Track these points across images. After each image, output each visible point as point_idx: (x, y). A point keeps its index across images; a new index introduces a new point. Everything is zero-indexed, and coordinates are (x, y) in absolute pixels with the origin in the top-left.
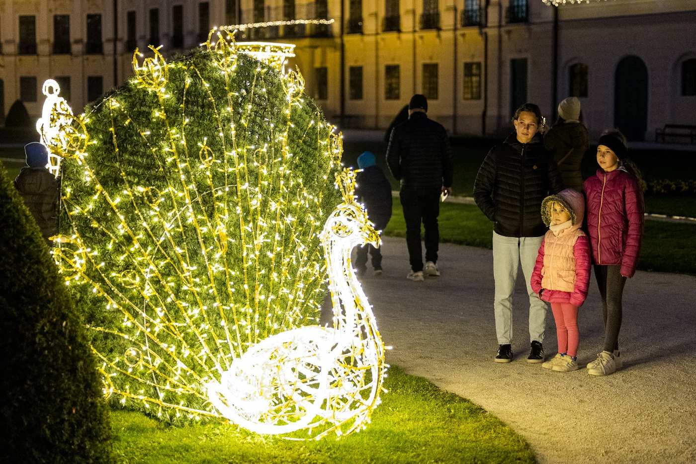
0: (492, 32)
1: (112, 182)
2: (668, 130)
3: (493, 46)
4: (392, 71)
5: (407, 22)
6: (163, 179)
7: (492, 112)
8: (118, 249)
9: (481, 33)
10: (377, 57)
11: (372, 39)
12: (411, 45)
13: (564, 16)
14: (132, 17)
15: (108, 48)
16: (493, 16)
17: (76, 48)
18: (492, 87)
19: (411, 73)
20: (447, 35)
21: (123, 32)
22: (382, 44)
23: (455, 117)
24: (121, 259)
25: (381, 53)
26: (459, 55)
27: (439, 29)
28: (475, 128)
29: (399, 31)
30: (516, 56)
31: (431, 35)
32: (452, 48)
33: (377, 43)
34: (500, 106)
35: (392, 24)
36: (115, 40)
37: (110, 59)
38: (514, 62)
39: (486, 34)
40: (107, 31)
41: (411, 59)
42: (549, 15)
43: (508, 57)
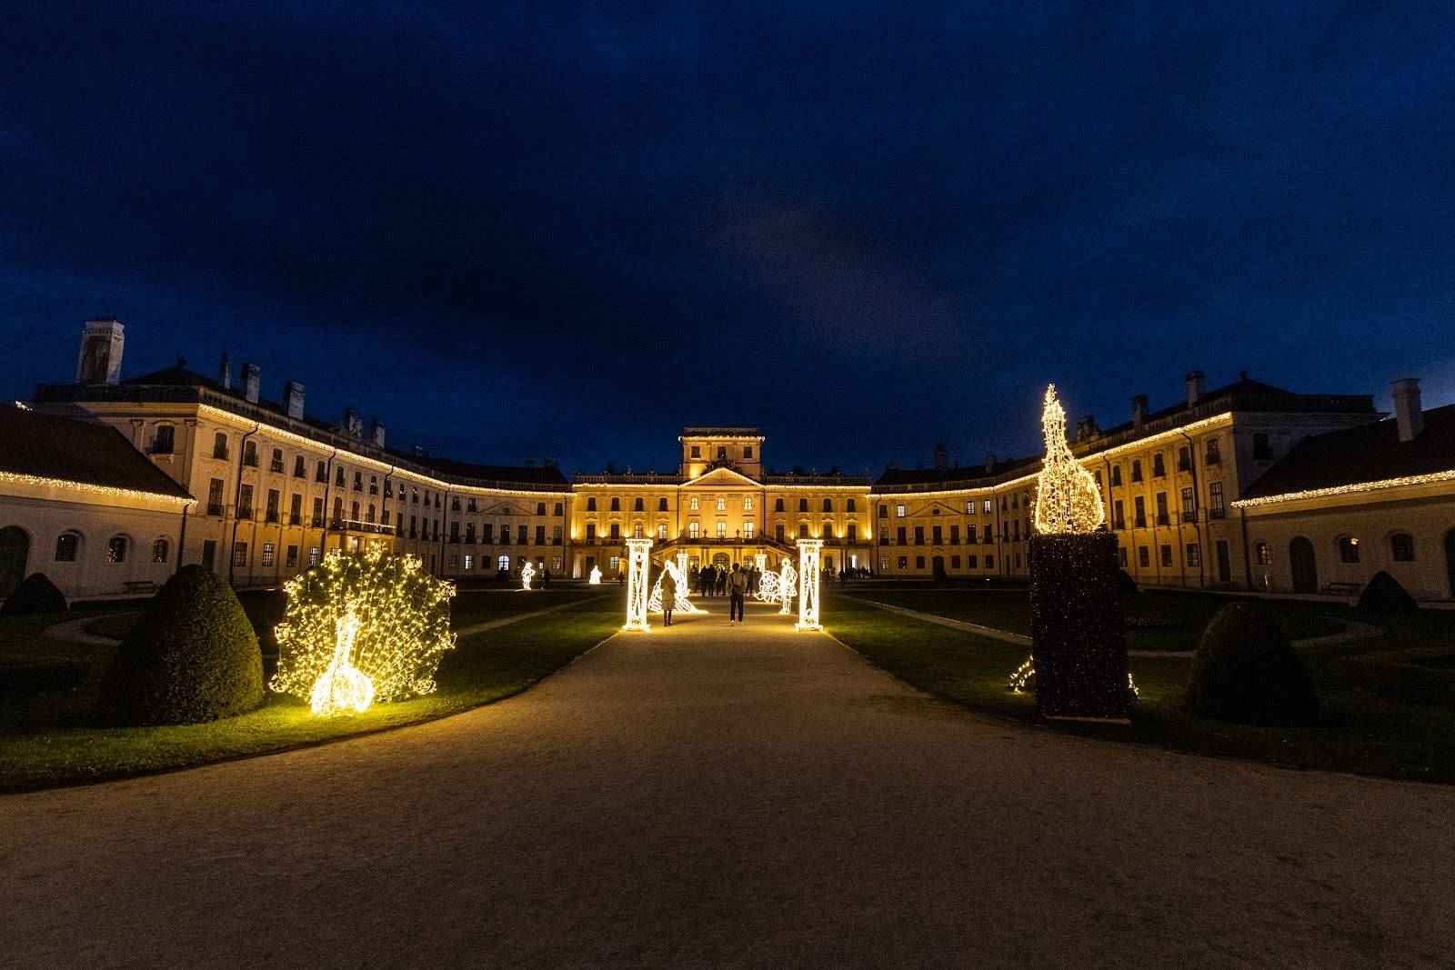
0: (1202, 525)
1: (305, 603)
2: (1333, 587)
3: (1203, 535)
4: (1144, 551)
5: (1149, 522)
6: (327, 603)
7: (1207, 574)
8: (302, 630)
9: (1195, 526)
10: (1134, 542)
11: (1130, 532)
12: (1153, 534)
13: (1248, 514)
14: (1006, 523)
15: (995, 540)
16: (1201, 515)
17: (979, 541)
18: (1205, 560)
19: (1154, 550)
20: (1174, 528)
21: (1002, 533)
22: (1136, 534)
23: (1183, 578)
24: (302, 634)
25: (1136, 540)
26: (1183, 540)
27: (1169, 525)
28: (1196, 584)
29: (1145, 526)
30: (1219, 540)
31: (1164, 528)
32: (1178, 536)
33: (1133, 534)
34: (1212, 569)
35: (1141, 522)
36: (999, 536)
37: (996, 546)
38: (1219, 543)
39: (1198, 527)
40: (994, 532)
41: (1153, 542)
42: (1239, 514)
43: (1214, 540)
